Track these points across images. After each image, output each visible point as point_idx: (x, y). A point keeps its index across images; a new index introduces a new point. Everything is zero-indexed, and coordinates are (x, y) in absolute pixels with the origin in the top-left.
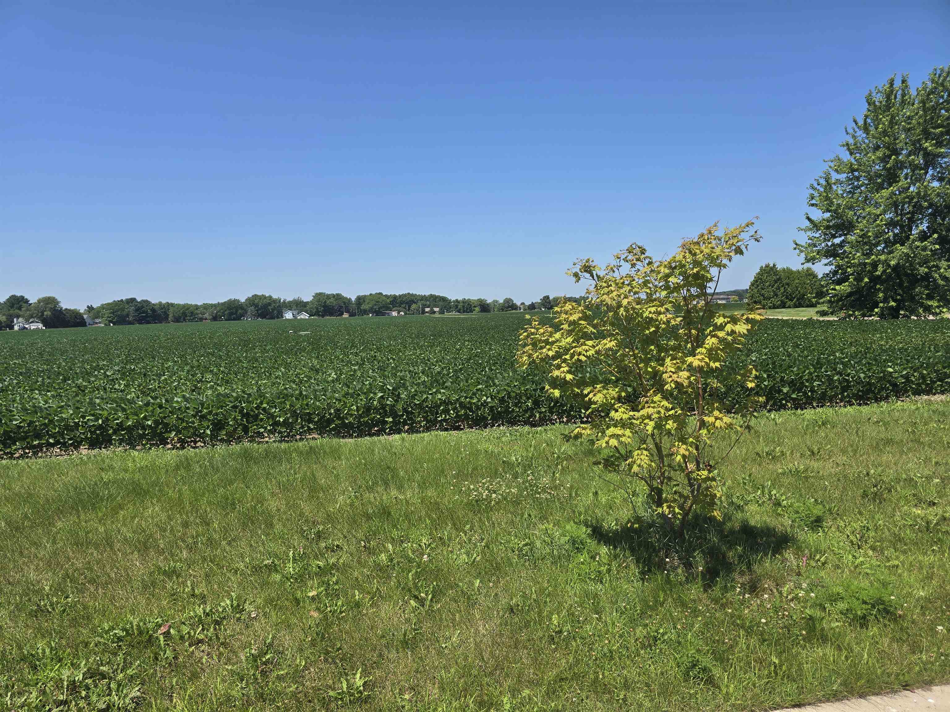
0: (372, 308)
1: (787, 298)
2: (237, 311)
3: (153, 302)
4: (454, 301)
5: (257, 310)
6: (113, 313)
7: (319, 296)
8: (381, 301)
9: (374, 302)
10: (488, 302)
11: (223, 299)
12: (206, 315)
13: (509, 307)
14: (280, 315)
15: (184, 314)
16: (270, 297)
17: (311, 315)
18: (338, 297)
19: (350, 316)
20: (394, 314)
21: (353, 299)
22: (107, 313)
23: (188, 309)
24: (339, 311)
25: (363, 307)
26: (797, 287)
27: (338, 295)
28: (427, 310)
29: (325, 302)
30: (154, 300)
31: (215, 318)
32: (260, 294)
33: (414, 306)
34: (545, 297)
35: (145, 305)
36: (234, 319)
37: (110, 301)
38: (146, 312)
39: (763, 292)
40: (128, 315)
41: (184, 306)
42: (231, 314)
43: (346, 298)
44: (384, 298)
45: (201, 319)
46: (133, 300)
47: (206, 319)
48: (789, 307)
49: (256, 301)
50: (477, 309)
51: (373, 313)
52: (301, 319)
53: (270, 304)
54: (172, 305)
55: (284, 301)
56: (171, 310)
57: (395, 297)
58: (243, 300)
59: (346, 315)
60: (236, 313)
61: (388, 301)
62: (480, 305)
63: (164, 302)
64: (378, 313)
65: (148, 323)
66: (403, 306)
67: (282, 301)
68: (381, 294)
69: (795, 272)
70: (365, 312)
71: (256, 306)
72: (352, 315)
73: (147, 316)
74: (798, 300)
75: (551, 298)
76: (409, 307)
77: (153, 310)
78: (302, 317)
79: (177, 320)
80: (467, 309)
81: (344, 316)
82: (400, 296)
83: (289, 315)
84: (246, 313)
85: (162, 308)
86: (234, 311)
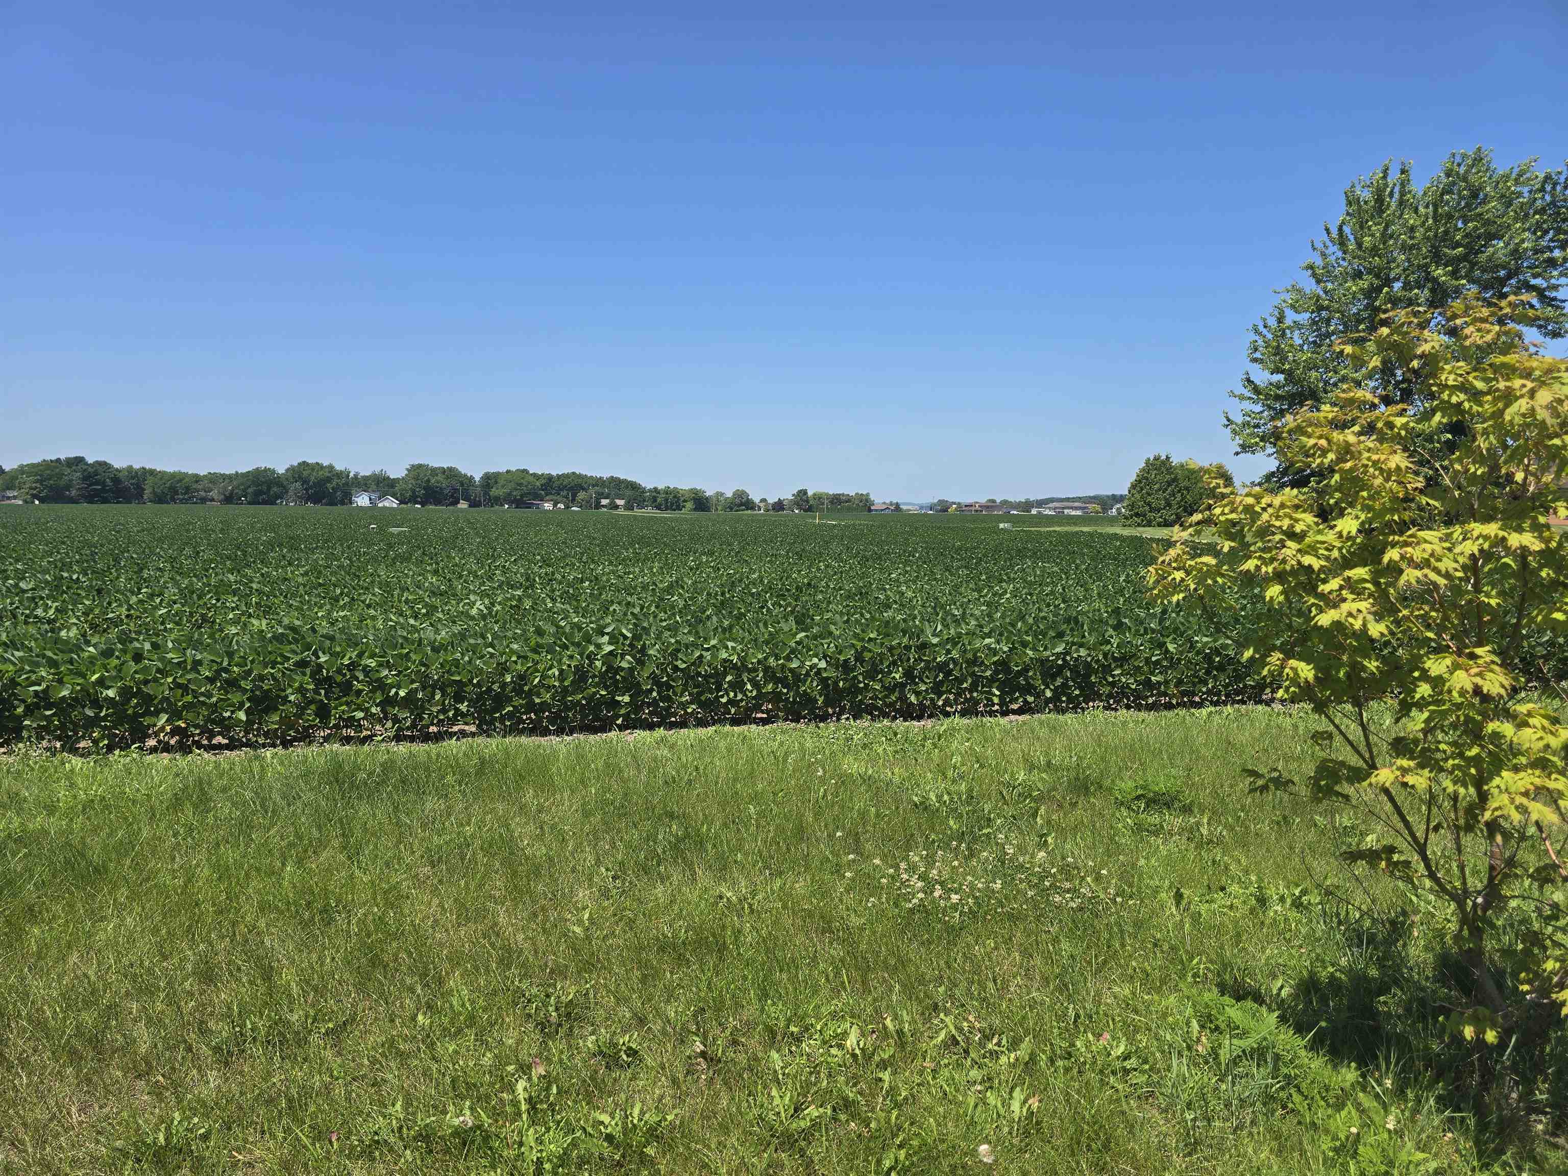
0: (510, 494)
2: (269, 488)
3: (117, 464)
4: (650, 491)
5: (306, 490)
6: (41, 482)
7: (417, 470)
8: (525, 484)
9: (513, 485)
10: (707, 494)
11: (244, 468)
12: (214, 494)
13: (742, 504)
14: (347, 499)
15: (174, 490)
16: (331, 467)
17: (401, 502)
18: (450, 473)
19: (470, 506)
20: (548, 506)
21: (477, 479)
22: (29, 481)
23: (180, 481)
24: (452, 496)
25: (494, 492)
27: (451, 469)
28: (604, 502)
29: (428, 481)
30: (119, 463)
31: (229, 499)
32: (310, 461)
33: (581, 495)
34: (800, 492)
35: (100, 470)
36: (265, 502)
37: (37, 460)
38: (103, 484)
40: (68, 487)
41: (173, 475)
42: (258, 493)
43: (465, 475)
44: (531, 479)
45: (203, 500)
46: (80, 460)
47: (212, 500)
49: (305, 474)
50: (690, 505)
51: (510, 503)
52: (385, 508)
53: (329, 479)
54: (152, 472)
55: (356, 476)
56: (150, 480)
57: (550, 478)
58: (281, 470)
59: (463, 505)
60: (267, 493)
61: (538, 484)
62: (694, 499)
63: (137, 466)
64: (520, 503)
65: (105, 501)
66: (564, 493)
67: (351, 475)
68: (525, 471)
70: (498, 501)
71: (305, 482)
72: (474, 504)
73: (103, 490)
75: (810, 493)
76: (574, 496)
77: (116, 480)
78: (387, 504)
79: (159, 499)
80: (672, 504)
81: (459, 506)
82: (559, 476)
83: (362, 500)
84: (287, 492)
85: (133, 478)
86: (265, 488)
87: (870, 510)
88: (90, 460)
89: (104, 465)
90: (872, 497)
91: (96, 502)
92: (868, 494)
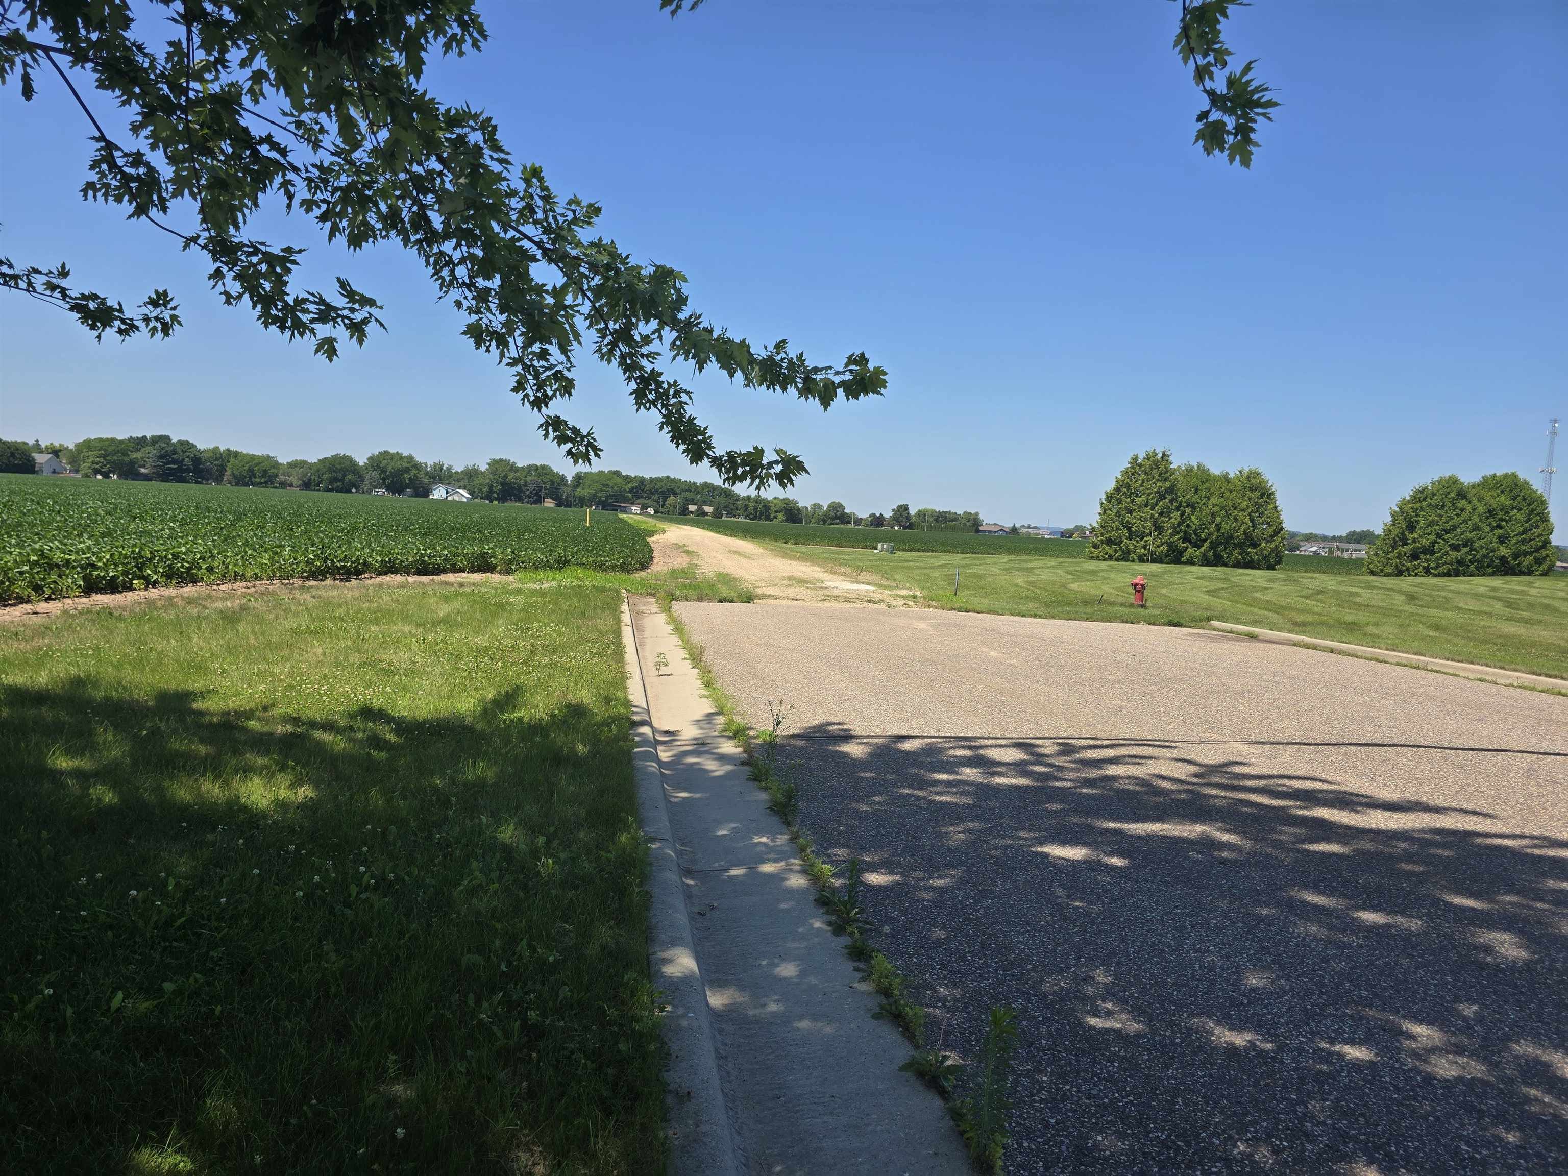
0: (595, 495)
1: (1186, 539)
2: (344, 476)
3: (201, 446)
4: (743, 499)
5: (384, 479)
6: (104, 457)
7: (496, 464)
8: (611, 485)
9: (597, 486)
10: (800, 505)
12: (294, 480)
13: (836, 517)
14: (425, 493)
16: (410, 458)
17: (473, 498)
19: (555, 505)
20: (635, 510)
21: (569, 478)
22: (93, 456)
23: (258, 464)
24: (537, 494)
25: (580, 492)
26: (1213, 515)
27: (543, 467)
28: (692, 508)
29: (506, 476)
31: (307, 485)
32: (393, 451)
33: (671, 499)
34: (900, 507)
35: (182, 449)
36: (339, 490)
38: (180, 463)
39: (1128, 517)
42: (333, 480)
43: (557, 474)
44: (619, 480)
45: (283, 485)
46: (166, 438)
47: (291, 485)
48: (1191, 562)
49: (384, 463)
50: (781, 516)
51: (597, 504)
52: (454, 501)
53: (407, 470)
54: (236, 454)
55: (449, 469)
56: (234, 462)
57: (642, 481)
59: (549, 503)
60: (342, 480)
61: (629, 486)
62: (786, 509)
63: (222, 448)
64: (606, 505)
65: (181, 480)
66: (655, 497)
67: (429, 466)
68: (617, 473)
69: (1215, 479)
70: (585, 502)
71: (383, 471)
72: (560, 503)
73: (180, 469)
74: (1214, 546)
76: (666, 500)
77: (197, 460)
78: (456, 498)
79: (241, 480)
80: (761, 514)
81: (546, 505)
82: (652, 480)
83: (438, 493)
84: (363, 481)
85: (217, 459)
86: (340, 476)
87: (978, 531)
88: (174, 439)
89: (186, 445)
90: (981, 517)
91: (171, 481)
92: (977, 514)
